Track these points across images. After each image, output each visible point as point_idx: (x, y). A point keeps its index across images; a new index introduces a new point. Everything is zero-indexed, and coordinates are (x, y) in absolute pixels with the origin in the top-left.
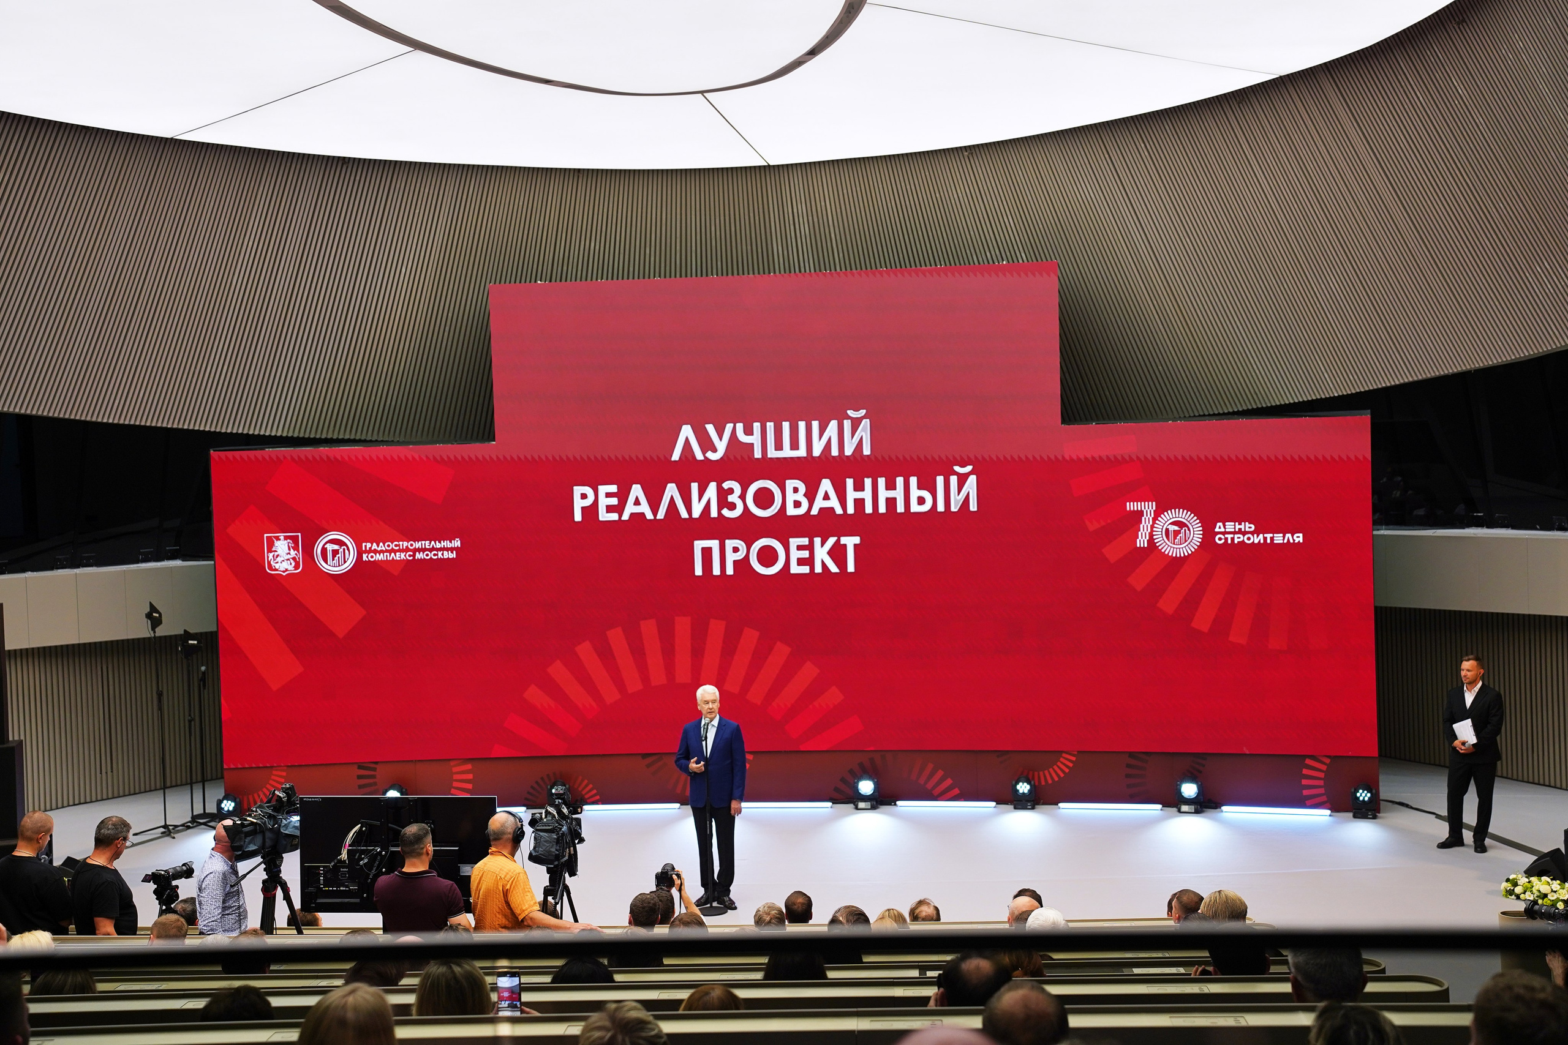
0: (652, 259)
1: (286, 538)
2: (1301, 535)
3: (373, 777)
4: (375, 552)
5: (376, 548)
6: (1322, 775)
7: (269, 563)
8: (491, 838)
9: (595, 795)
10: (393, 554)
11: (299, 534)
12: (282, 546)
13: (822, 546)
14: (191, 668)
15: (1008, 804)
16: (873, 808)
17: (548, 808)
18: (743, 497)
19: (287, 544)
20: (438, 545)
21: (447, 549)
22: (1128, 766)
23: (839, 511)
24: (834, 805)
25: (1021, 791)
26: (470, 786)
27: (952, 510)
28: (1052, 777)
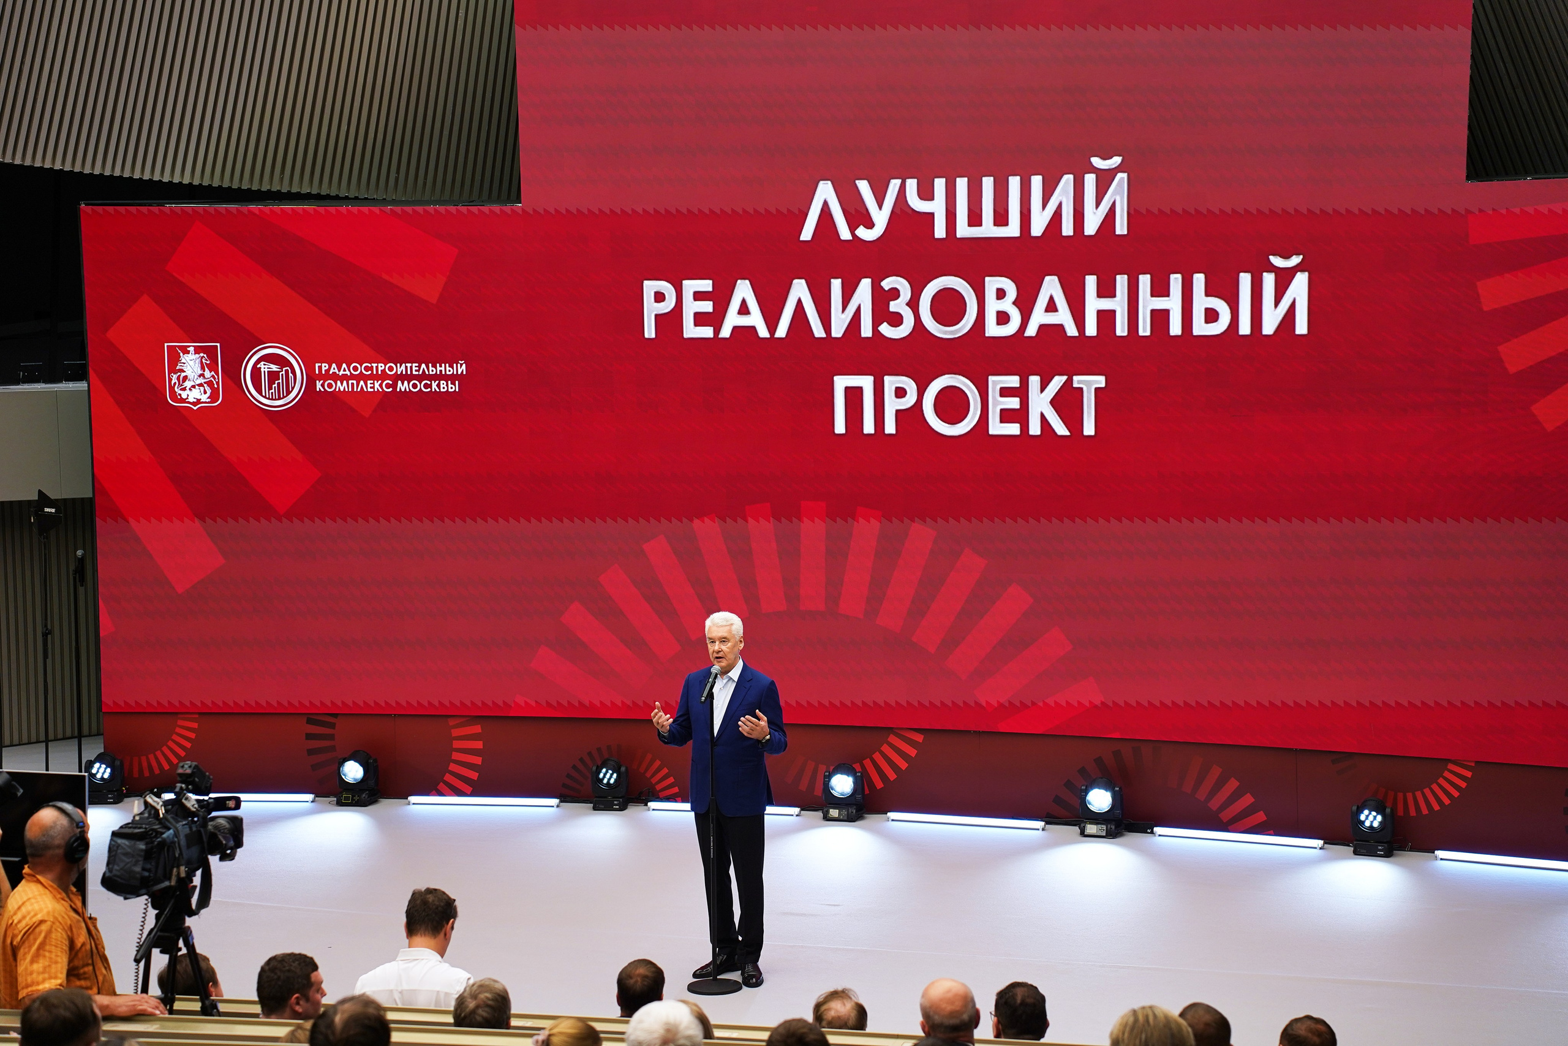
1: (197, 350)
3: (331, 737)
4: (335, 377)
5: (336, 371)
7: (172, 388)
9: (671, 786)
10: (362, 383)
11: (218, 345)
12: (191, 363)
13: (1042, 390)
16: (1111, 835)
18: (914, 304)
19: (198, 361)
20: (432, 371)
21: (443, 377)
23: (1072, 331)
24: (1048, 826)
25: (1367, 824)
26: (478, 760)
27: (1264, 332)
28: (1428, 805)
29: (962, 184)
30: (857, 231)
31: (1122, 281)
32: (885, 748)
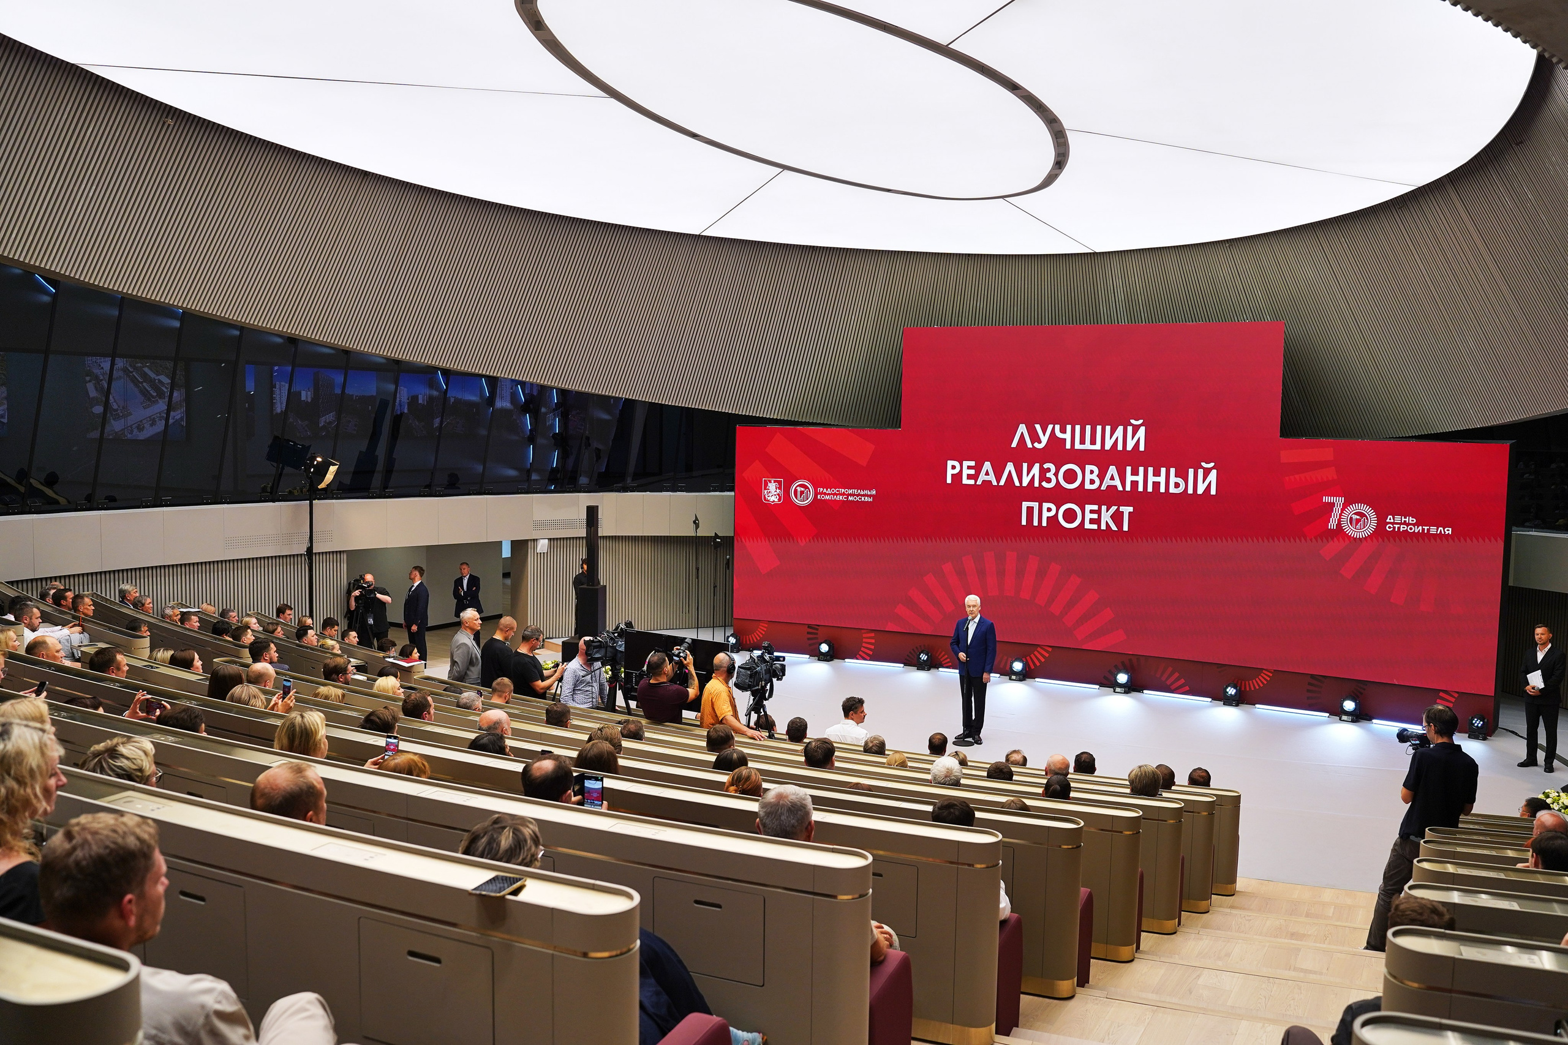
1: (775, 482)
2: (1450, 529)
3: (817, 634)
4: (825, 494)
5: (826, 491)
7: (765, 496)
10: (835, 496)
11: (783, 480)
12: (772, 486)
13: (1107, 511)
14: (717, 556)
15: (1220, 701)
16: (1126, 692)
18: (1056, 474)
20: (862, 493)
21: (866, 496)
23: (1120, 488)
24: (1101, 688)
25: (1230, 693)
26: (873, 647)
27: (1198, 493)
28: (1254, 686)
29: (1078, 428)
30: (1034, 445)
31: (1141, 469)
32: (1036, 653)
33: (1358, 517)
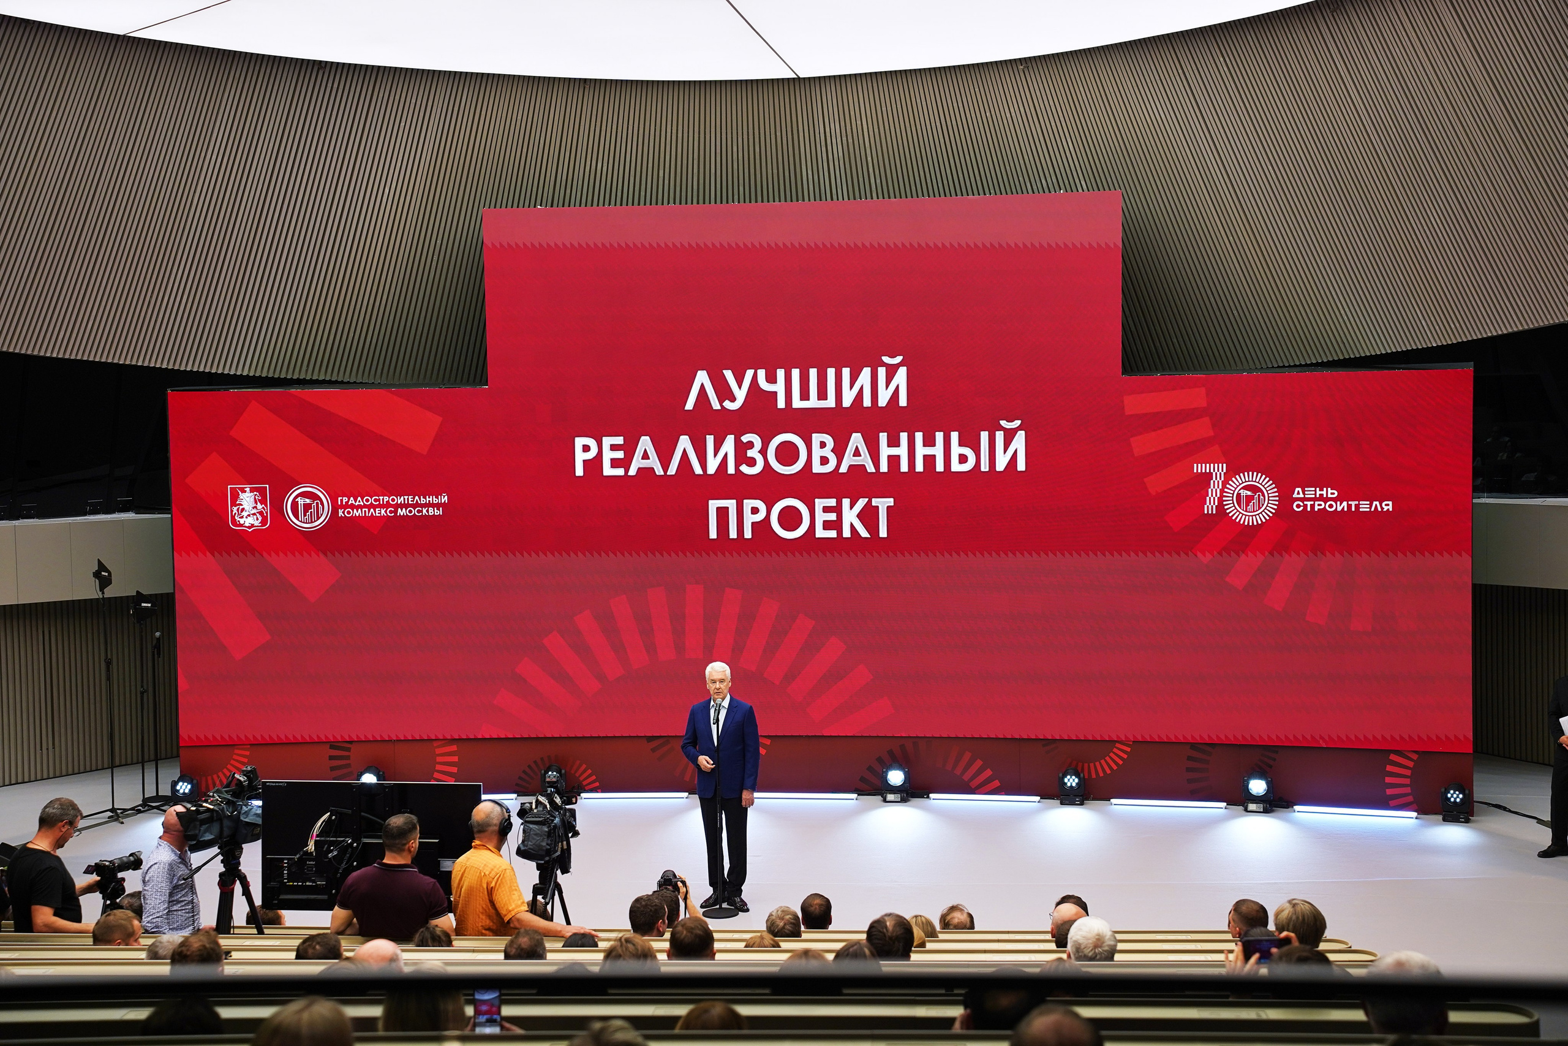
0: (666, 182)
1: (252, 490)
2: (1390, 503)
3: (348, 758)
4: (353, 507)
5: (353, 502)
6: (1408, 772)
7: (233, 517)
8: (475, 830)
9: (594, 781)
10: (372, 510)
11: (267, 486)
12: (247, 499)
13: (851, 507)
14: (144, 634)
15: (1054, 799)
16: (904, 800)
17: (539, 798)
18: (763, 452)
19: (253, 497)
20: (423, 501)
21: (431, 505)
22: (1189, 758)
23: (871, 468)
24: (860, 797)
25: (1069, 784)
26: (454, 770)
27: (998, 469)
28: (1103, 770)
29: (796, 373)
30: (724, 404)
31: (904, 436)
33: (1249, 493)
